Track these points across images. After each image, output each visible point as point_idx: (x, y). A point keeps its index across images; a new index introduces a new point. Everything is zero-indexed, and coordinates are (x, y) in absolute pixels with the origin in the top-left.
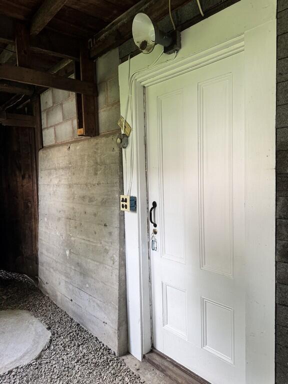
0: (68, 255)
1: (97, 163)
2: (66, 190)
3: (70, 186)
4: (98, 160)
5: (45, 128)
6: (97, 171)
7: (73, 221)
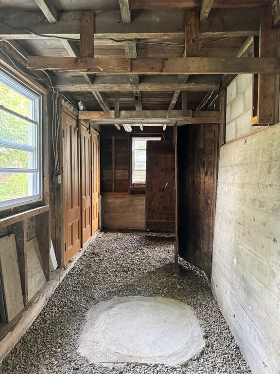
0: (235, 264)
1: (271, 158)
2: (239, 190)
3: (243, 186)
4: (274, 155)
5: (228, 123)
6: (271, 168)
7: (242, 226)
